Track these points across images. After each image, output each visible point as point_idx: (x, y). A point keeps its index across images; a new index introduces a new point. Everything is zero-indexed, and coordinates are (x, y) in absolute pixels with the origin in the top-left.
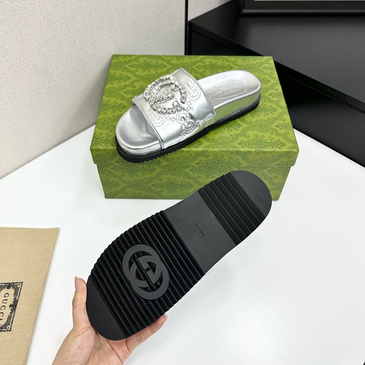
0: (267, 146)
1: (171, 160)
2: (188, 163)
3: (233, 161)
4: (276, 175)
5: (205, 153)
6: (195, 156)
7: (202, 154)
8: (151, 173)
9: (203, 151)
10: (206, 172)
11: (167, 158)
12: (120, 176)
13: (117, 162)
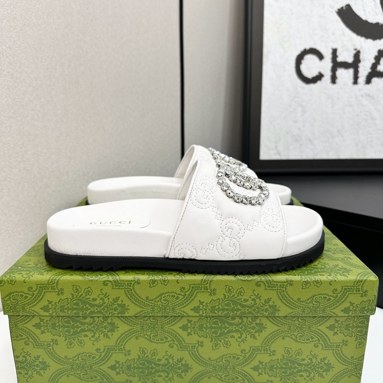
1: (146, 303)
2: (178, 308)
3: (262, 303)
4: (345, 336)
5: (208, 285)
6: (190, 291)
7: (203, 286)
8: (108, 337)
9: (205, 280)
10: (213, 333)
11: (138, 298)
12: (50, 344)
13: (45, 309)
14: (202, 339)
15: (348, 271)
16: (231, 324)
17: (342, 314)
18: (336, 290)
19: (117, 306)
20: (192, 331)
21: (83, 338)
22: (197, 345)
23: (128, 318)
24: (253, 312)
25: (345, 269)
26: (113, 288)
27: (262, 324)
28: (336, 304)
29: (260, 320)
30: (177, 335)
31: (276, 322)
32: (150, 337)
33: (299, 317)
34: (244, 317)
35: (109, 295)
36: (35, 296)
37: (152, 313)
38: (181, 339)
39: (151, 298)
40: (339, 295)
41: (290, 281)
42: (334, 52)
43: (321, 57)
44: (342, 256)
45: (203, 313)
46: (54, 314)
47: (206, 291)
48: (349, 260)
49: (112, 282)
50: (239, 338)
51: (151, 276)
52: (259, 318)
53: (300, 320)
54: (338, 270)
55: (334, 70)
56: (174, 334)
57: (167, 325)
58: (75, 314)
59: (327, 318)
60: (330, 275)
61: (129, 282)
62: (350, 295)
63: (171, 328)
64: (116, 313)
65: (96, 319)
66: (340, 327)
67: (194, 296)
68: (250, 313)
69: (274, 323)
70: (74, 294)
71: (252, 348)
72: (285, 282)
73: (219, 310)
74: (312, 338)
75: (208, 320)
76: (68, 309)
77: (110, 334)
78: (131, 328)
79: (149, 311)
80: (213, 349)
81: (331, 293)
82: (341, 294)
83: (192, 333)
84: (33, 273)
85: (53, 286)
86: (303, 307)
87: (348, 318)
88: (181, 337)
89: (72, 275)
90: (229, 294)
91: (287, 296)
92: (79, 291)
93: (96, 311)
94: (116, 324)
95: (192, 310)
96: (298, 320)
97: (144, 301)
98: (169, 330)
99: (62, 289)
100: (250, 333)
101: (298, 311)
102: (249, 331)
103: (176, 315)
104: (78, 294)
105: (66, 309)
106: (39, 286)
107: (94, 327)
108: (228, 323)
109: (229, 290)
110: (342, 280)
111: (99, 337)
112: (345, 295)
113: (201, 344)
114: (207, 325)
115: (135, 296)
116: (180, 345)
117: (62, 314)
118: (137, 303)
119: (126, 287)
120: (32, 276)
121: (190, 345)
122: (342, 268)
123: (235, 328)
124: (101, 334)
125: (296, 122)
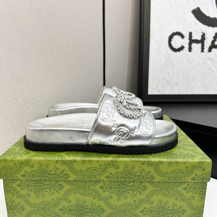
1: (80, 173)
2: (98, 176)
3: (145, 174)
4: (193, 194)
5: (115, 164)
6: (104, 167)
7: (112, 164)
9: (113, 161)
10: (118, 191)
11: (75, 170)
12: (26, 196)
13: (23, 176)
14: (111, 194)
15: (194, 156)
16: (128, 186)
17: (191, 181)
18: (187, 167)
19: (63, 175)
20: (106, 190)
21: (44, 193)
22: (108, 198)
23: (70, 182)
24: (140, 179)
25: (193, 155)
26: (61, 165)
27: (146, 186)
28: (188, 175)
29: (144, 184)
30: (98, 192)
31: (153, 185)
32: (82, 193)
33: (166, 182)
34: (135, 182)
35: (59, 169)
36: (17, 168)
37: (83, 179)
38: (99, 194)
39: (82, 170)
40: (189, 170)
41: (161, 162)
42: (190, 34)
43: (183, 37)
44: (191, 148)
45: (112, 179)
46: (28, 179)
47: (113, 167)
48: (195, 150)
49: (61, 161)
50: (133, 194)
51: (83, 158)
52: (144, 183)
53: (167, 184)
54: (189, 156)
55: (190, 44)
56: (95, 191)
57: (92, 186)
58: (40, 179)
59: (183, 183)
60: (184, 159)
61: (70, 161)
62: (196, 170)
63: (94, 187)
64: (63, 178)
65: (52, 182)
66: (190, 189)
67: (107, 169)
68: (138, 179)
69: (152, 186)
70: (39, 167)
71: (140, 200)
72: (158, 162)
73: (121, 177)
74: (174, 195)
75: (115, 184)
76: (36, 176)
77: (59, 191)
78: (71, 187)
79: (81, 178)
80: (117, 200)
81: (184, 169)
82: (190, 169)
83: (106, 191)
84: (17, 155)
85: (28, 163)
86: (168, 177)
87: (195, 183)
88: (99, 193)
89: (38, 157)
90: (126, 169)
91: (159, 170)
92: (42, 166)
93: (52, 177)
94: (63, 185)
95: (106, 177)
96: (166, 184)
97: (79, 172)
98: (93, 189)
99: (33, 165)
100: (139, 191)
101: (166, 179)
102: (138, 190)
103: (96, 180)
104: (42, 167)
105: (35, 176)
106: (20, 163)
107: (50, 187)
108: (126, 185)
109: (127, 166)
110: (191, 161)
111: (54, 192)
112: (193, 170)
113: (111, 197)
114: (114, 187)
115: (74, 169)
116: (99, 197)
117: (32, 179)
118: (74, 173)
119: (69, 164)
120: (16, 158)
121: (105, 198)
122: (191, 155)
123: (130, 188)
124: (55, 190)
125: (168, 73)
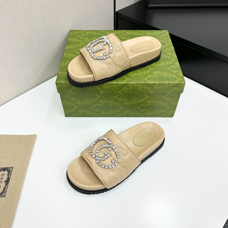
0: (165, 80)
3: (145, 90)
6: (121, 87)
7: (125, 85)
8: (93, 99)
10: (128, 98)
16: (134, 96)
18: (170, 86)
19: (96, 91)
20: (121, 98)
21: (85, 99)
23: (100, 94)
24: (141, 93)
25: (175, 78)
27: (144, 96)
28: (169, 90)
31: (149, 95)
32: (107, 99)
33: (156, 94)
34: (138, 94)
37: (108, 93)
38: (117, 100)
39: (108, 89)
45: (125, 93)
48: (178, 74)
50: (136, 100)
56: (115, 98)
59: (166, 94)
71: (140, 102)
74: (160, 100)
78: (101, 97)
80: (128, 103)
86: (158, 91)
87: (173, 94)
90: (134, 88)
91: (153, 88)
94: (96, 96)
95: (121, 92)
100: (140, 98)
103: (116, 93)
107: (89, 97)
108: (133, 96)
111: (91, 99)
112: (173, 88)
113: (124, 101)
118: (103, 90)
121: (120, 102)
